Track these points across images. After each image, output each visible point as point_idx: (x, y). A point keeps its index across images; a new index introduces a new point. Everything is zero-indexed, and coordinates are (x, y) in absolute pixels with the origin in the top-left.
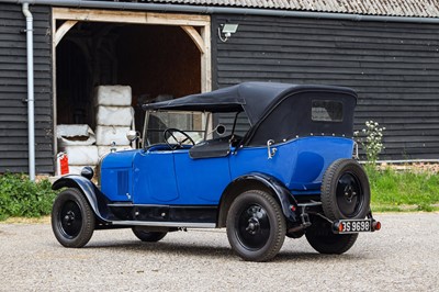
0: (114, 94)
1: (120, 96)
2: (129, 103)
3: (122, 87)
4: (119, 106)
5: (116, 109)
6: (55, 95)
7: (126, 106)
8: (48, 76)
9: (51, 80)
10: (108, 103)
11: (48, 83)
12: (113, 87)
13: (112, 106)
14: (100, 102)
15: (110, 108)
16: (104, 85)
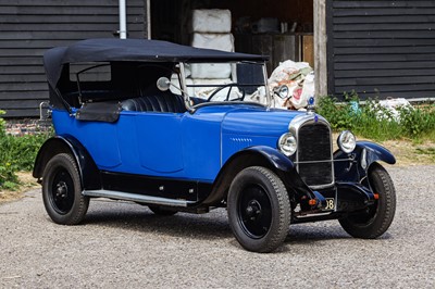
0: (211, 20)
1: (219, 21)
2: (228, 29)
3: (221, 11)
4: (217, 33)
5: (212, 37)
6: (149, 25)
7: (225, 33)
9: (144, 7)
10: (204, 29)
11: (141, 11)
12: (210, 12)
13: (209, 33)
14: (195, 29)
15: (206, 36)
16: (199, 8)
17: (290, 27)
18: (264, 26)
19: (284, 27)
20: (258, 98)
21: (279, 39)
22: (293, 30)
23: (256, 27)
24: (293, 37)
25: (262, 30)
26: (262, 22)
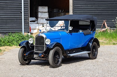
0: (43, 9)
1: (45, 9)
2: (47, 11)
3: (45, 7)
4: (44, 12)
5: (43, 13)
7: (46, 12)
8: (27, 4)
9: (28, 5)
10: (41, 11)
11: (27, 6)
12: (43, 7)
13: (42, 12)
14: (39, 11)
15: (42, 13)
16: (40, 6)
17: (62, 11)
18: (55, 11)
19: (60, 11)
20: (55, 29)
21: (59, 14)
22: (63, 12)
23: (53, 11)
24: (63, 13)
25: (55, 12)
26: (55, 10)
